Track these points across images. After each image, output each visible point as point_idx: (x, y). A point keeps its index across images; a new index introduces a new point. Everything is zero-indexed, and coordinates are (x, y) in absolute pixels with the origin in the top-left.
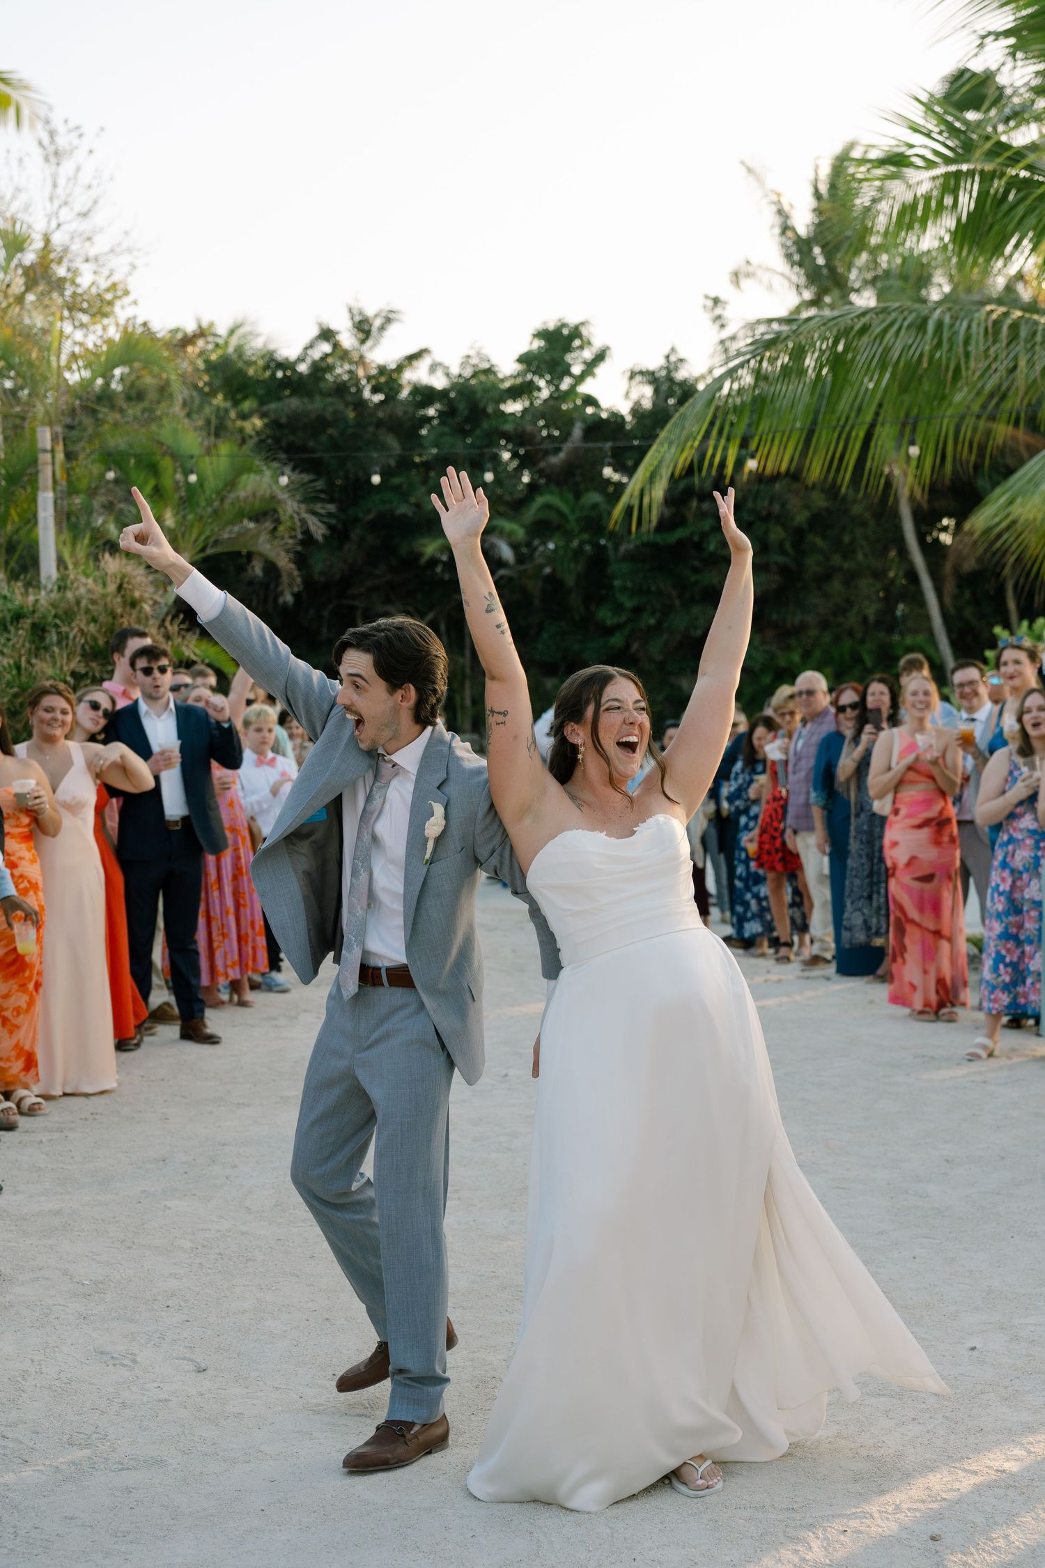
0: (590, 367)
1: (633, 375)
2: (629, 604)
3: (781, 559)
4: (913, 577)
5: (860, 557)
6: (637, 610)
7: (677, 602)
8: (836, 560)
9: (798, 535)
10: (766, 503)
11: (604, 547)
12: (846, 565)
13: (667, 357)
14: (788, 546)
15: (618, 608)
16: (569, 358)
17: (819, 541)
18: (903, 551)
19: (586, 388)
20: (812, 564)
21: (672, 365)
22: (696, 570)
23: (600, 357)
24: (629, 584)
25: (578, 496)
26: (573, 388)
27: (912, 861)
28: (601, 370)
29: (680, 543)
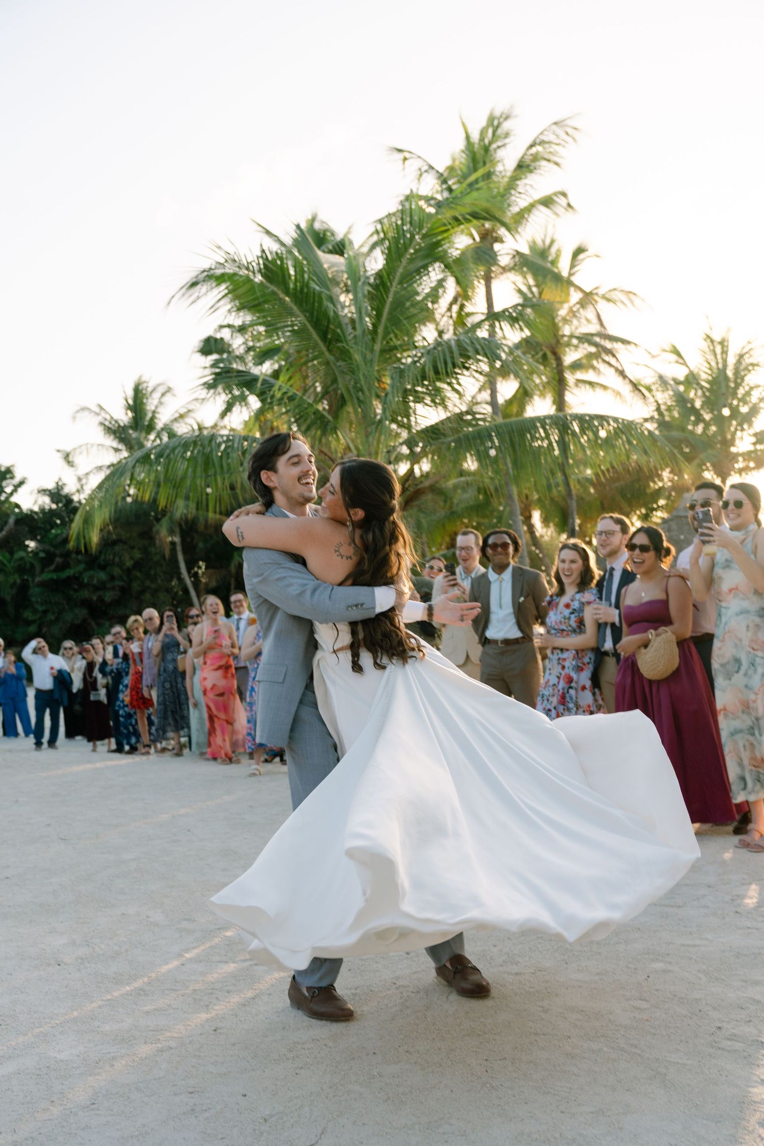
0: (17, 487)
1: (39, 492)
2: (40, 608)
3: (121, 583)
4: (186, 591)
5: (159, 581)
6: (45, 612)
7: (67, 607)
8: (148, 583)
9: (129, 571)
10: (111, 557)
11: (27, 580)
12: (153, 586)
13: (57, 483)
14: (125, 578)
15: (35, 611)
16: (4, 484)
17: (138, 574)
18: (180, 580)
19: (14, 499)
20: (136, 586)
21: (59, 488)
22: (76, 591)
23: (21, 483)
24: (39, 600)
25: (12, 553)
26: (7, 499)
27: (214, 686)
28: (21, 490)
29: (69, 578)
